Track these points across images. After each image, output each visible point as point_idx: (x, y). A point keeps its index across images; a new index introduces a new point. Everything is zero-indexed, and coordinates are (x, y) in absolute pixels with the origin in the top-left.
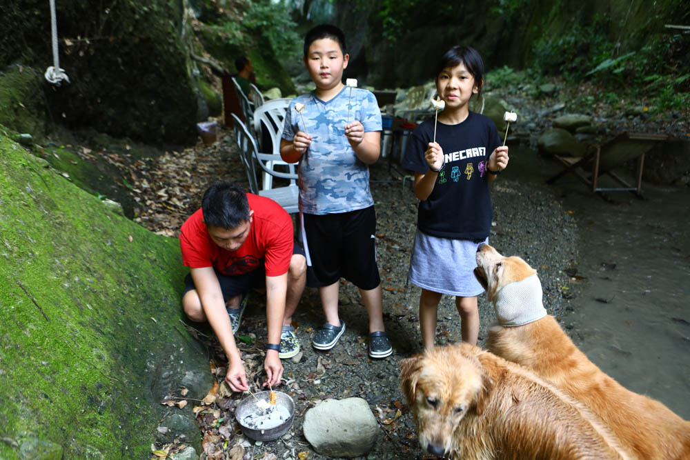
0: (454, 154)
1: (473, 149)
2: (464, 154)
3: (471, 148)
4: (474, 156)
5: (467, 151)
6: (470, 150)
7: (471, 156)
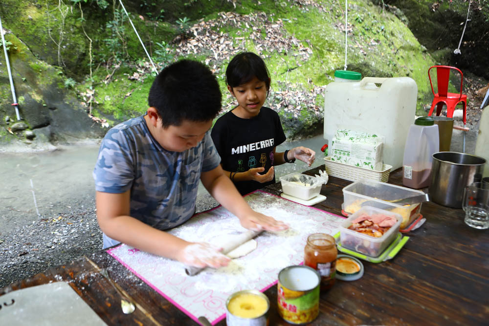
0: (251, 145)
1: (266, 141)
2: (259, 145)
3: (264, 140)
4: (267, 146)
5: (261, 142)
6: (263, 142)
7: (265, 147)
